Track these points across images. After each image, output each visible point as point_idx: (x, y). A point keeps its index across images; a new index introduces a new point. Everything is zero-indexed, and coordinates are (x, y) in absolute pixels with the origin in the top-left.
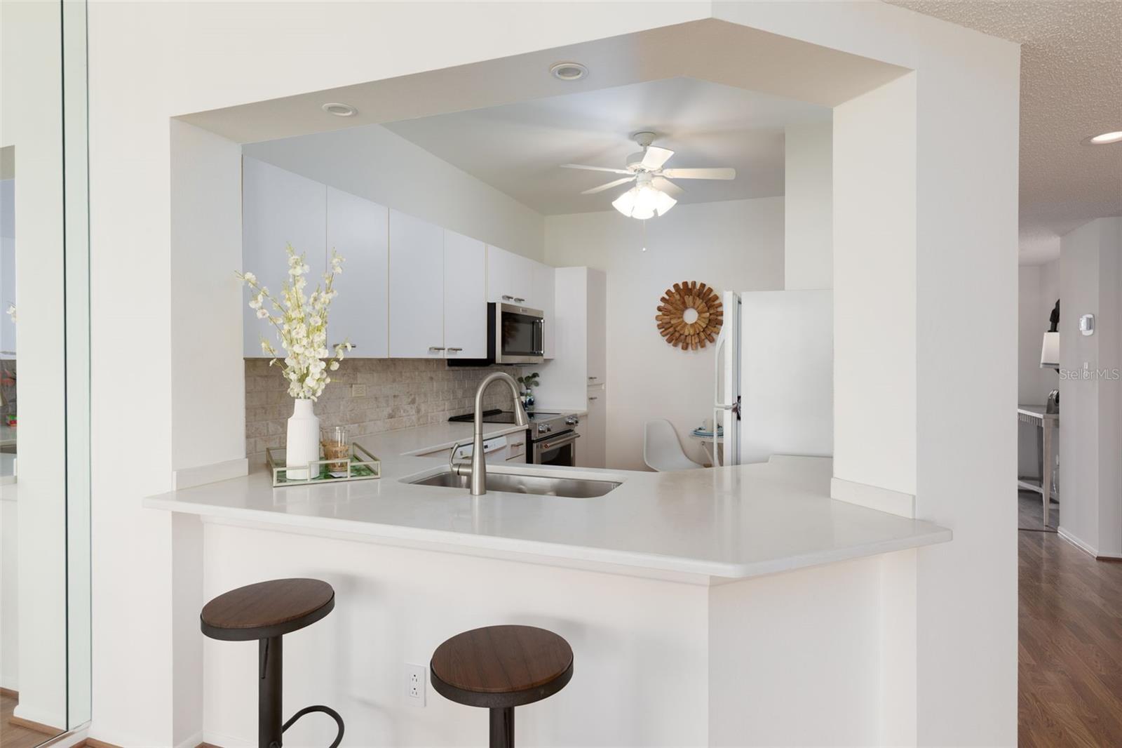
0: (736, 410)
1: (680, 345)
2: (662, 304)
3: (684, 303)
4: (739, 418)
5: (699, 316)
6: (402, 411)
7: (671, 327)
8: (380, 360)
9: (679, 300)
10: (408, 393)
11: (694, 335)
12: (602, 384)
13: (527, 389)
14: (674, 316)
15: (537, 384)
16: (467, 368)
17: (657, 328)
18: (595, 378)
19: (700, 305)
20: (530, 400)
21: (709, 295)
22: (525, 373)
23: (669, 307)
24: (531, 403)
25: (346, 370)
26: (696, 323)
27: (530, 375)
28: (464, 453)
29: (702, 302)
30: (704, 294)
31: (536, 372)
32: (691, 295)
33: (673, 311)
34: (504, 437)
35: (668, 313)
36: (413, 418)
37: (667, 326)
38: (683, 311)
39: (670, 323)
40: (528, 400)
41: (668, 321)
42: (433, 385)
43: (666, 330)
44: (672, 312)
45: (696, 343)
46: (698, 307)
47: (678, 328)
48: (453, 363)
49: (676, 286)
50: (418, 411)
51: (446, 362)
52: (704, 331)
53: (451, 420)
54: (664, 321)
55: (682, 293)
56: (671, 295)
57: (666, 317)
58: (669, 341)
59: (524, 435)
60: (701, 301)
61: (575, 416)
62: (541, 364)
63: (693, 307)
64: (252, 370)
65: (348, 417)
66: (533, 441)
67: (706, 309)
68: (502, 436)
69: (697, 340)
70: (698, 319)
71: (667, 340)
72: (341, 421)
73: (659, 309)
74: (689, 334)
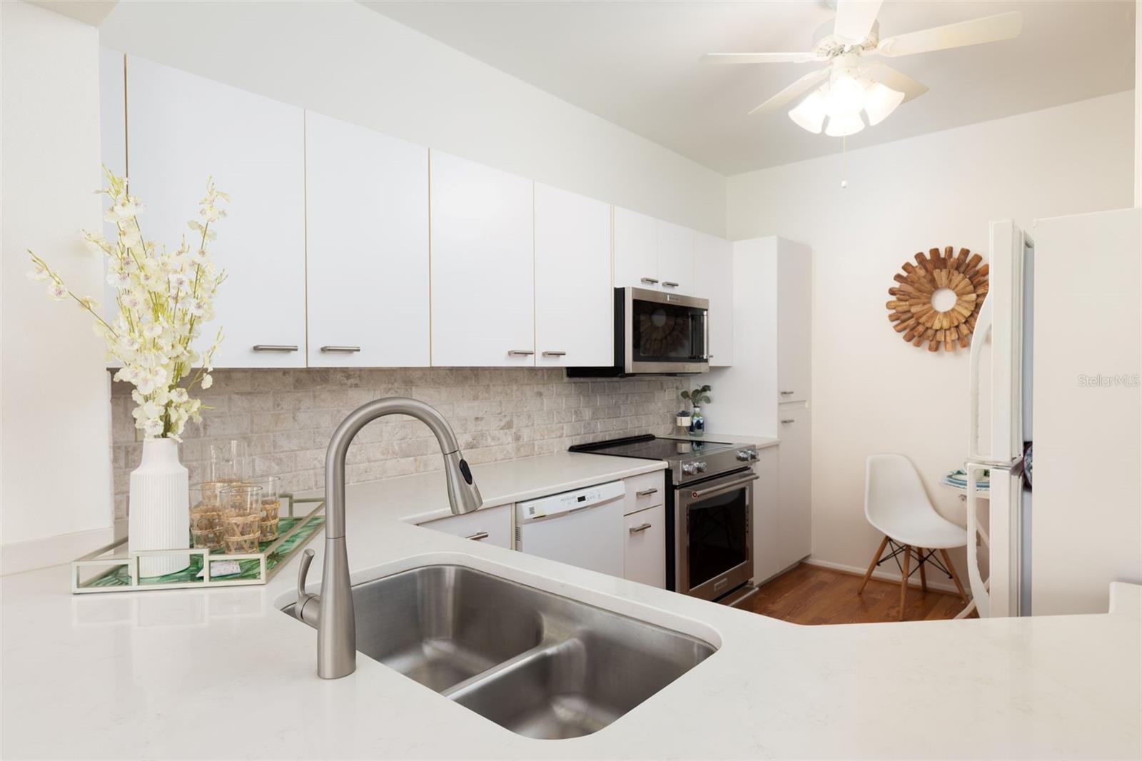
0: (1022, 471)
1: (926, 344)
2: (896, 285)
3: (933, 281)
4: (1027, 486)
5: (959, 299)
6: (489, 439)
7: (912, 317)
8: (452, 369)
9: (925, 277)
10: (500, 413)
11: (949, 329)
12: (805, 401)
13: (695, 407)
14: (916, 300)
15: (708, 400)
16: (599, 379)
17: (889, 321)
18: (792, 393)
19: (960, 282)
20: (698, 422)
21: (975, 266)
22: (694, 385)
23: (908, 288)
24: (699, 426)
25: (393, 384)
26: (953, 310)
27: (699, 388)
28: (535, 510)
29: (963, 279)
30: (968, 265)
31: (707, 384)
32: (946, 268)
33: (915, 293)
34: (622, 482)
35: (907, 297)
36: (509, 448)
37: (904, 317)
38: (931, 293)
39: (909, 311)
40: (695, 421)
41: (905, 308)
42: (542, 404)
43: (903, 321)
44: (912, 295)
45: (953, 341)
46: (957, 286)
47: (922, 320)
48: (574, 372)
49: (919, 257)
50: (518, 438)
51: (565, 372)
52: (966, 322)
53: (573, 449)
54: (900, 309)
55: (930, 266)
56: (910, 269)
57: (904, 303)
58: (909, 339)
59: (662, 477)
60: (962, 275)
61: (753, 448)
62: (705, 373)
63: (948, 287)
64: (223, 384)
65: (397, 448)
66: (675, 487)
67: (971, 287)
68: (619, 480)
69: (955, 336)
70: (957, 304)
71: (904, 337)
72: (383, 454)
73: (892, 292)
74: (941, 328)
